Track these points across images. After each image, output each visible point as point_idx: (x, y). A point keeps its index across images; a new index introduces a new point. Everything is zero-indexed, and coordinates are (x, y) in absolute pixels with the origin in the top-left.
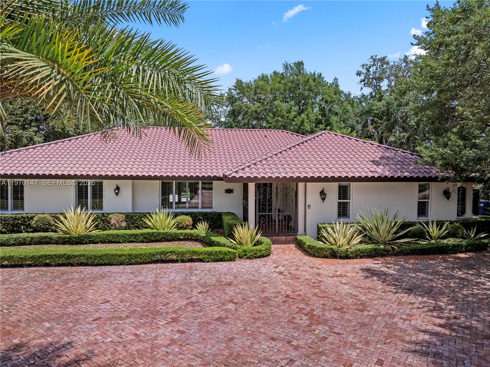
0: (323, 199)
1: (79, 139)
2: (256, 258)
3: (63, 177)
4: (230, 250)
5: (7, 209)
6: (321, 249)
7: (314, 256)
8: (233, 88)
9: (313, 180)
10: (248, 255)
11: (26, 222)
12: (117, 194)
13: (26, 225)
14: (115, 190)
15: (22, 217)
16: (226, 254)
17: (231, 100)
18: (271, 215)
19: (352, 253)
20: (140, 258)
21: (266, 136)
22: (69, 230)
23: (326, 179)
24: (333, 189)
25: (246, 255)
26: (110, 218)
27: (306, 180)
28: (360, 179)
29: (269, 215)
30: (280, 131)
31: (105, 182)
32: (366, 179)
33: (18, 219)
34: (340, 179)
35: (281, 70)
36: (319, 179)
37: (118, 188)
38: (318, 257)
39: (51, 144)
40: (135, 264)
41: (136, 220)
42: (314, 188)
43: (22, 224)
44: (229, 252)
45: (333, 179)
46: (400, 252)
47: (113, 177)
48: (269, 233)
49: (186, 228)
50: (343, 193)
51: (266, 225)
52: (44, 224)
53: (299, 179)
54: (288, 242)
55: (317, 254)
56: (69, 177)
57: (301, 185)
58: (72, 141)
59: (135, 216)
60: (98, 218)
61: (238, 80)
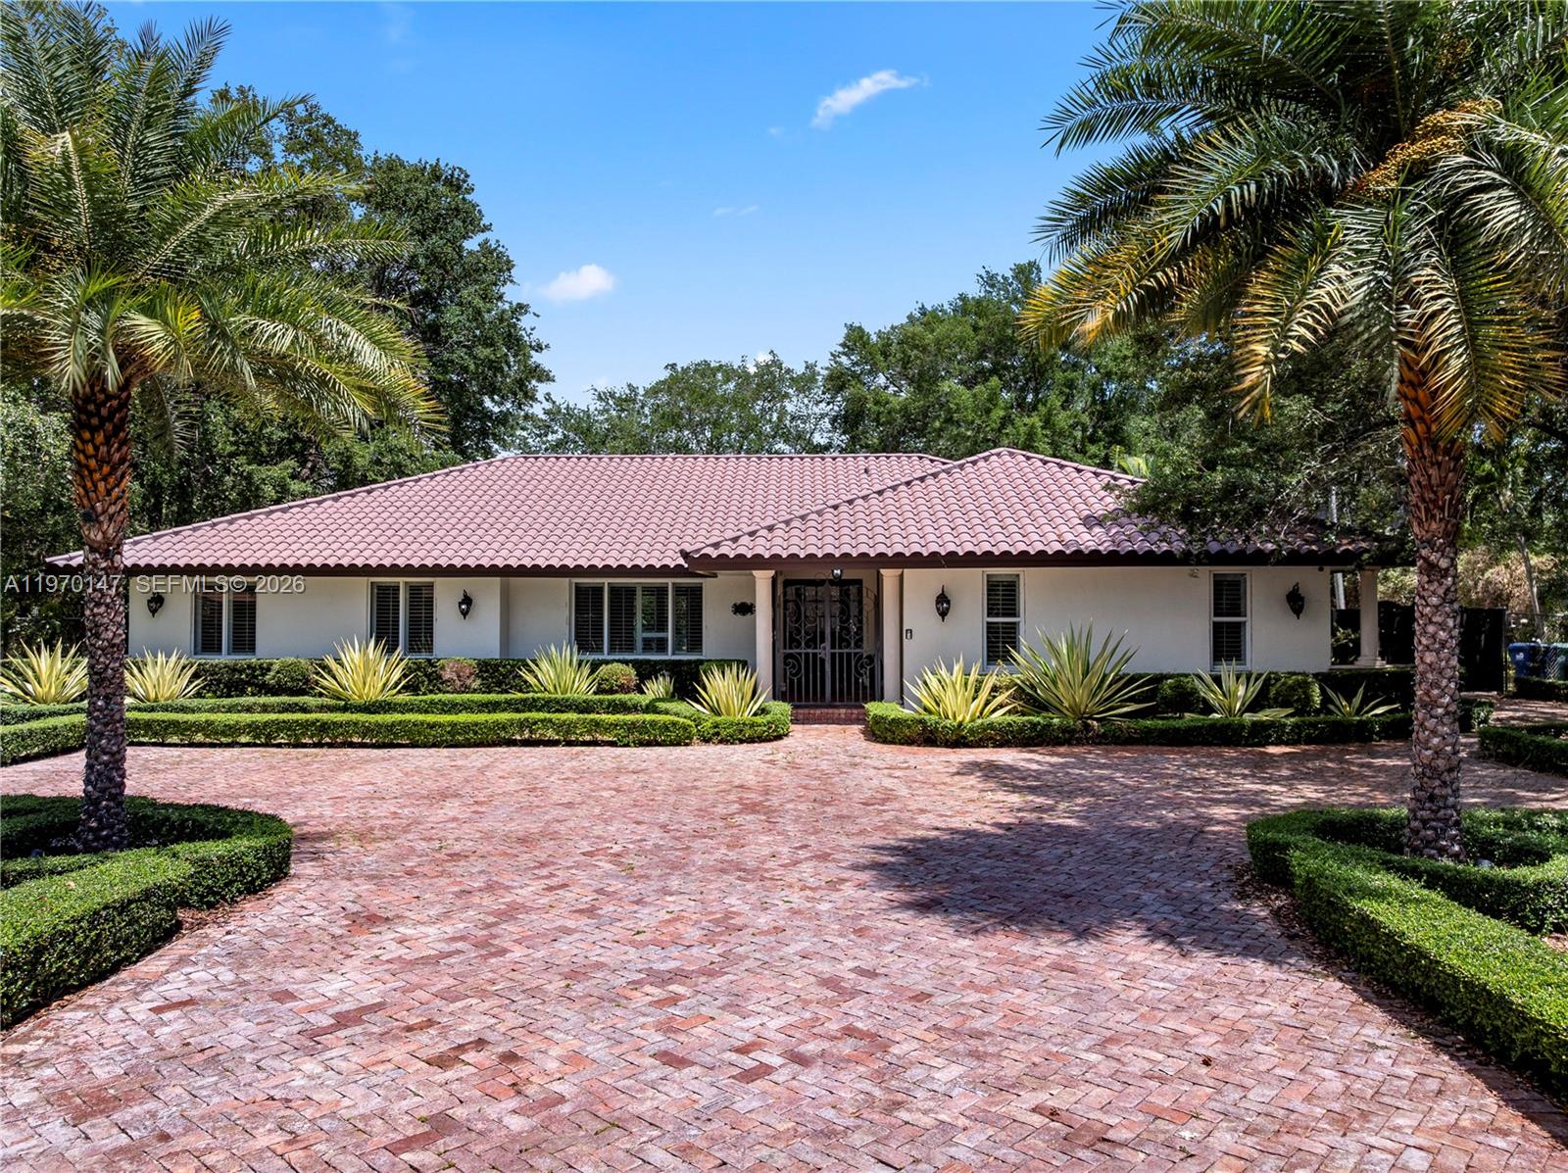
0: (943, 614)
1: (393, 489)
2: (741, 742)
3: (339, 571)
4: (676, 719)
5: (219, 650)
6: (896, 722)
7: (885, 741)
8: (841, 349)
9: (917, 561)
10: (724, 733)
11: (256, 677)
12: (465, 614)
13: (256, 685)
14: (460, 604)
15: (249, 667)
16: (667, 729)
17: (838, 381)
18: (815, 655)
19: (972, 731)
20: (476, 733)
21: (866, 471)
22: (345, 689)
23: (952, 560)
24: (970, 587)
25: (718, 734)
26: (443, 668)
27: (900, 561)
28: (1041, 559)
29: (807, 655)
30: (915, 457)
31: (440, 583)
32: (1059, 559)
33: (241, 672)
34: (988, 559)
35: (975, 291)
36: (934, 561)
37: (467, 600)
38: (892, 742)
39: (325, 500)
40: (464, 746)
41: (505, 676)
42: (922, 584)
43: (249, 684)
44: (674, 724)
45: (970, 560)
46: (1104, 736)
47: (451, 571)
48: (807, 699)
49: (616, 692)
50: (1003, 599)
51: (800, 680)
52: (293, 679)
53: (883, 560)
54: (849, 721)
55: (889, 736)
56: (352, 571)
57: (889, 575)
58: (375, 494)
59: (504, 667)
60: (419, 669)
61: (850, 328)
